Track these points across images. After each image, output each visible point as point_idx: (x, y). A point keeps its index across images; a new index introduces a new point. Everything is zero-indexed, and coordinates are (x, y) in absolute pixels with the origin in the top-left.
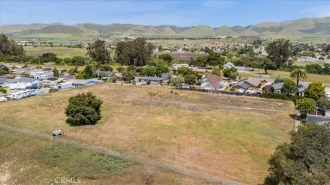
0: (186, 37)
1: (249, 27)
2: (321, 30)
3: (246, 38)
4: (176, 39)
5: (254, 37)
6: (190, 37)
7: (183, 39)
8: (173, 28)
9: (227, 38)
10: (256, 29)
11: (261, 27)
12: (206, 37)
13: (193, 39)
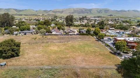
0: (23, 14)
1: (51, 11)
2: (76, 13)
3: (50, 15)
4: (18, 15)
5: (53, 15)
6: (25, 14)
7: (22, 15)
8: (16, 10)
9: (42, 15)
10: (53, 12)
11: (55, 11)
12: (33, 14)
13: (27, 15)
